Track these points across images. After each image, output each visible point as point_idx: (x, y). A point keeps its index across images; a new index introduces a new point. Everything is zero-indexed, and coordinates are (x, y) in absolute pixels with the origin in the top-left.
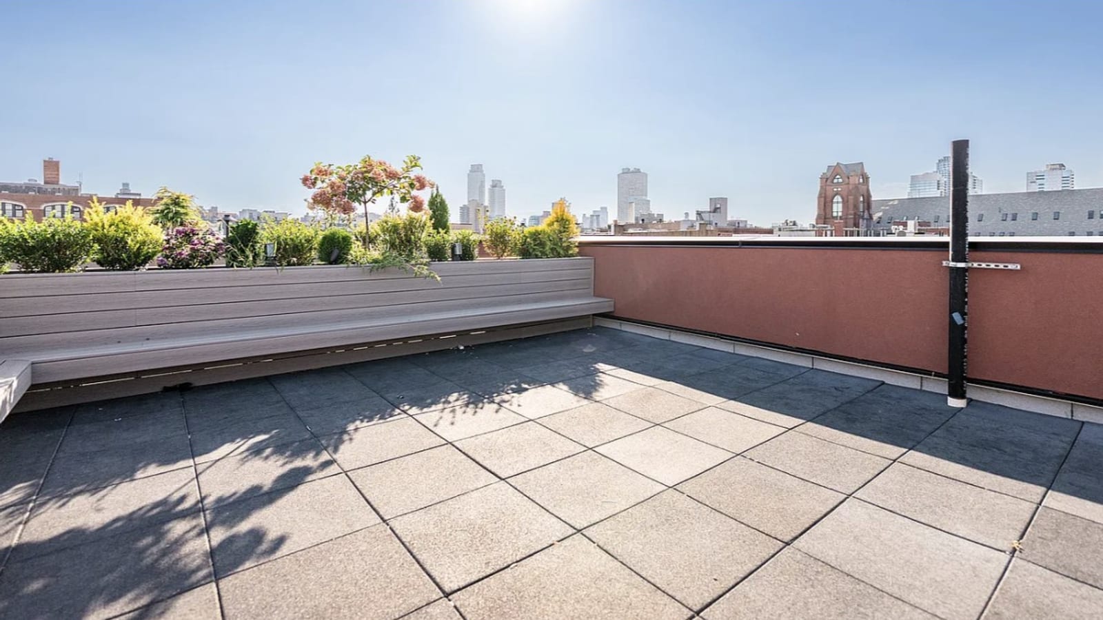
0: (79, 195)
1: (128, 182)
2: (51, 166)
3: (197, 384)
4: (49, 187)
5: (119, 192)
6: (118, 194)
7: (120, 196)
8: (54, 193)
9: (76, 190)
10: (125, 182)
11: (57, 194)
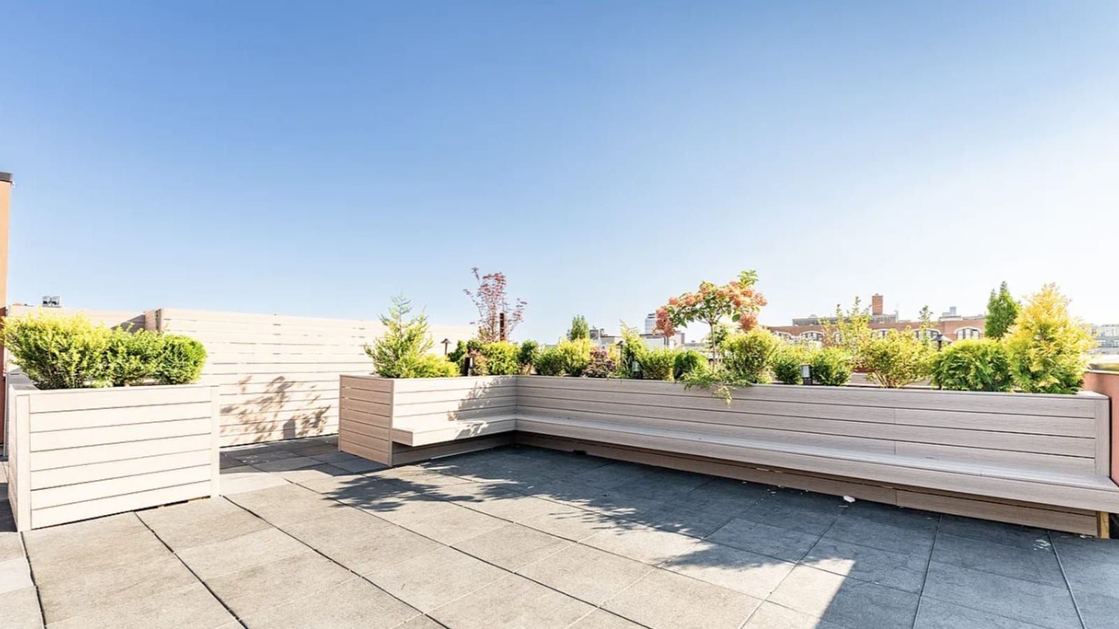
0: (897, 322)
1: (955, 306)
2: (877, 300)
3: (589, 453)
4: (876, 317)
5: (941, 316)
6: (940, 318)
7: (942, 320)
8: (879, 321)
9: (894, 318)
10: (952, 306)
11: (881, 322)
